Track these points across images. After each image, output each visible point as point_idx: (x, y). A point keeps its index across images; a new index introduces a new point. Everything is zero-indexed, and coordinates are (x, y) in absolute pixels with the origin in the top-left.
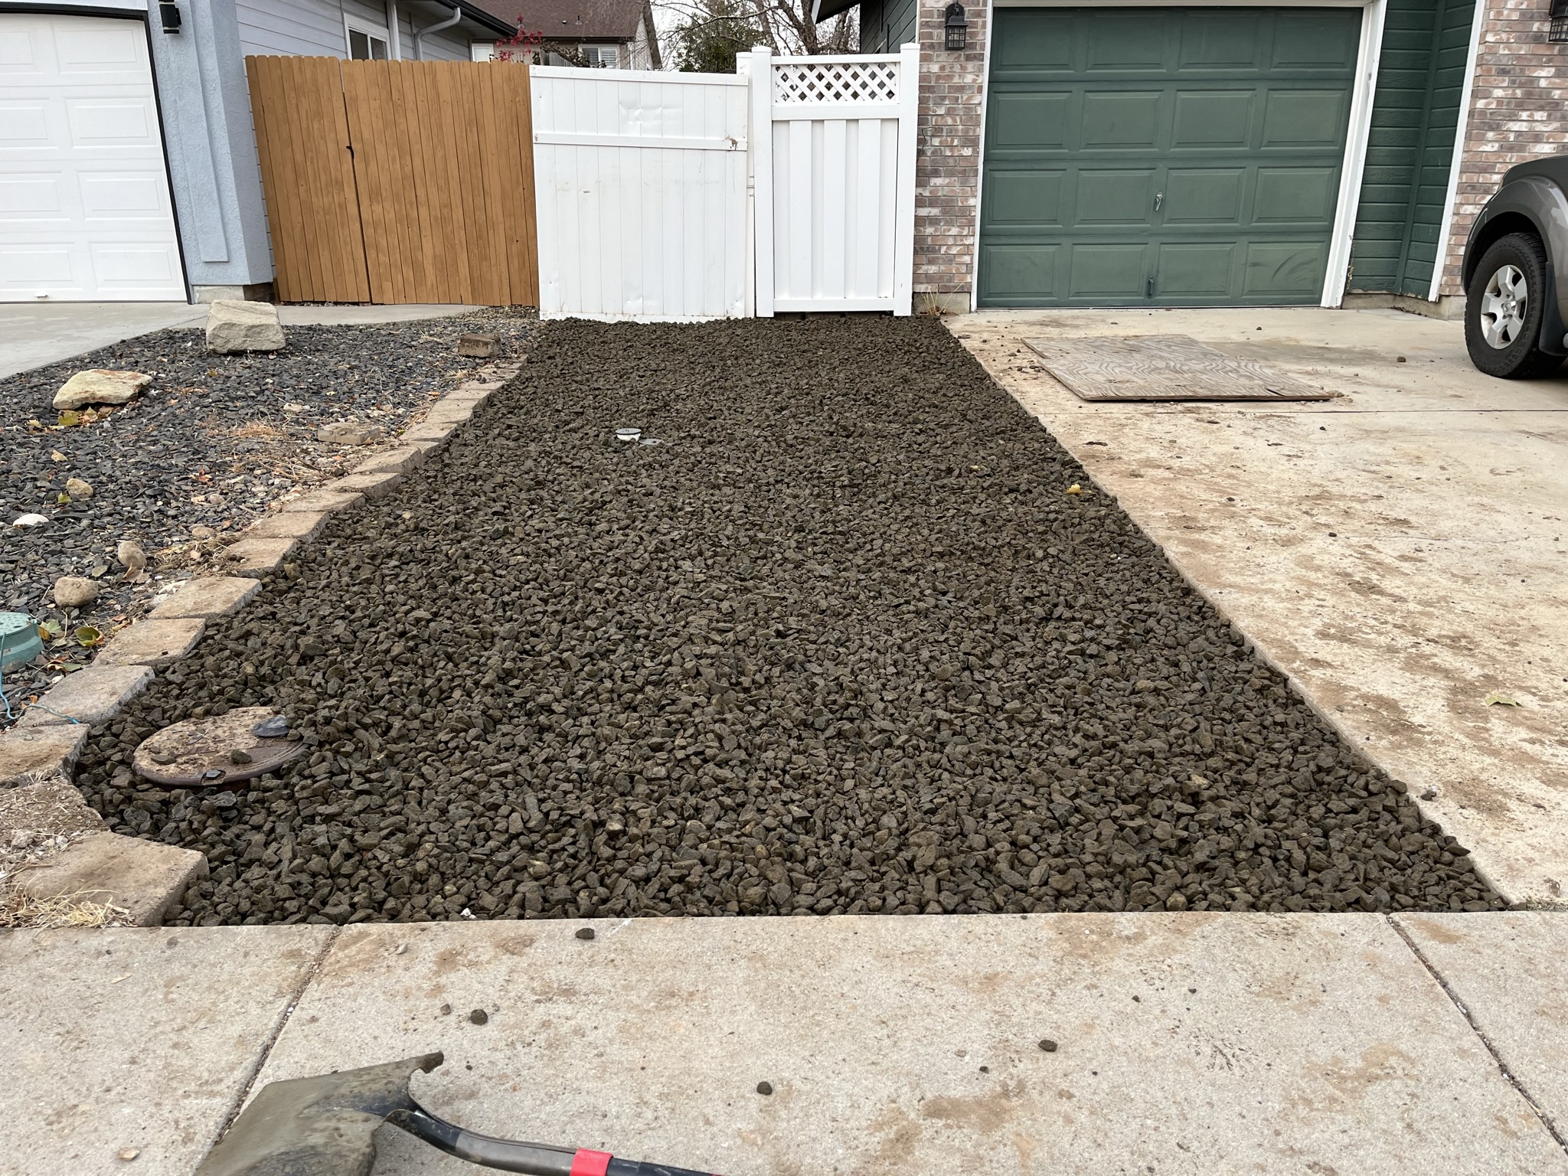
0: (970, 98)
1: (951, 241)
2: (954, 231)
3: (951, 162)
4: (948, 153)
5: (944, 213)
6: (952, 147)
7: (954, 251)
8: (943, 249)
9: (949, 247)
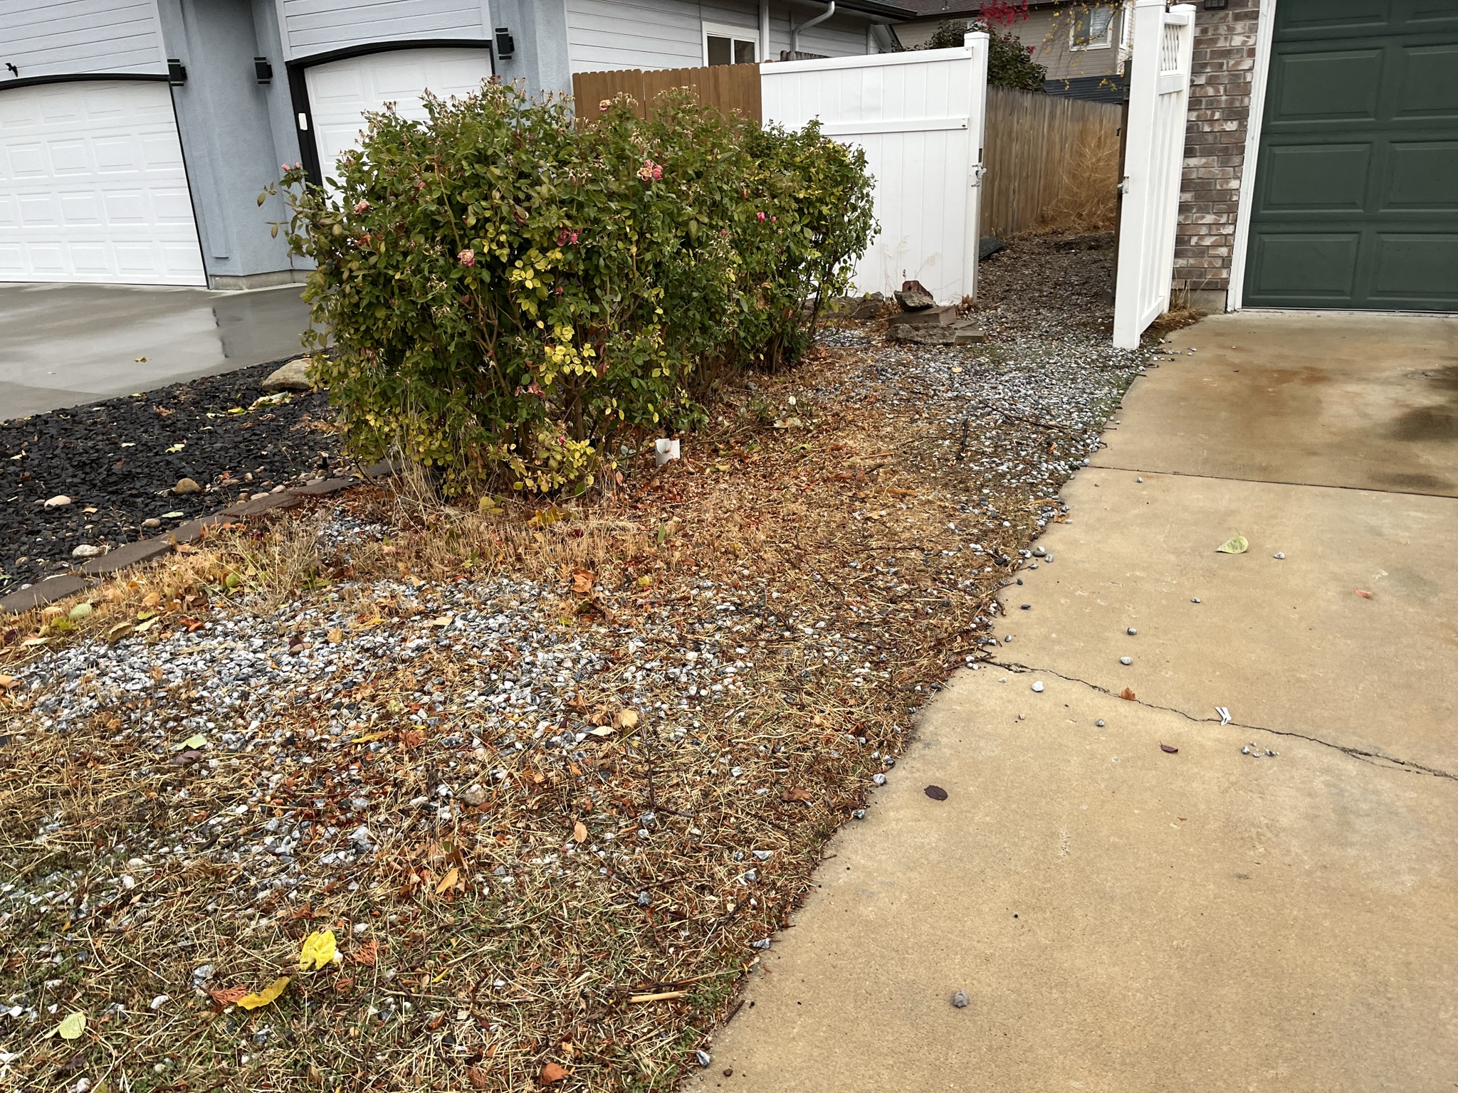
0: (1238, 63)
1: (1204, 231)
2: (1209, 219)
3: (1210, 138)
4: (1207, 129)
5: (1197, 198)
6: (1211, 121)
7: (1208, 241)
8: (1194, 240)
9: (1201, 237)
